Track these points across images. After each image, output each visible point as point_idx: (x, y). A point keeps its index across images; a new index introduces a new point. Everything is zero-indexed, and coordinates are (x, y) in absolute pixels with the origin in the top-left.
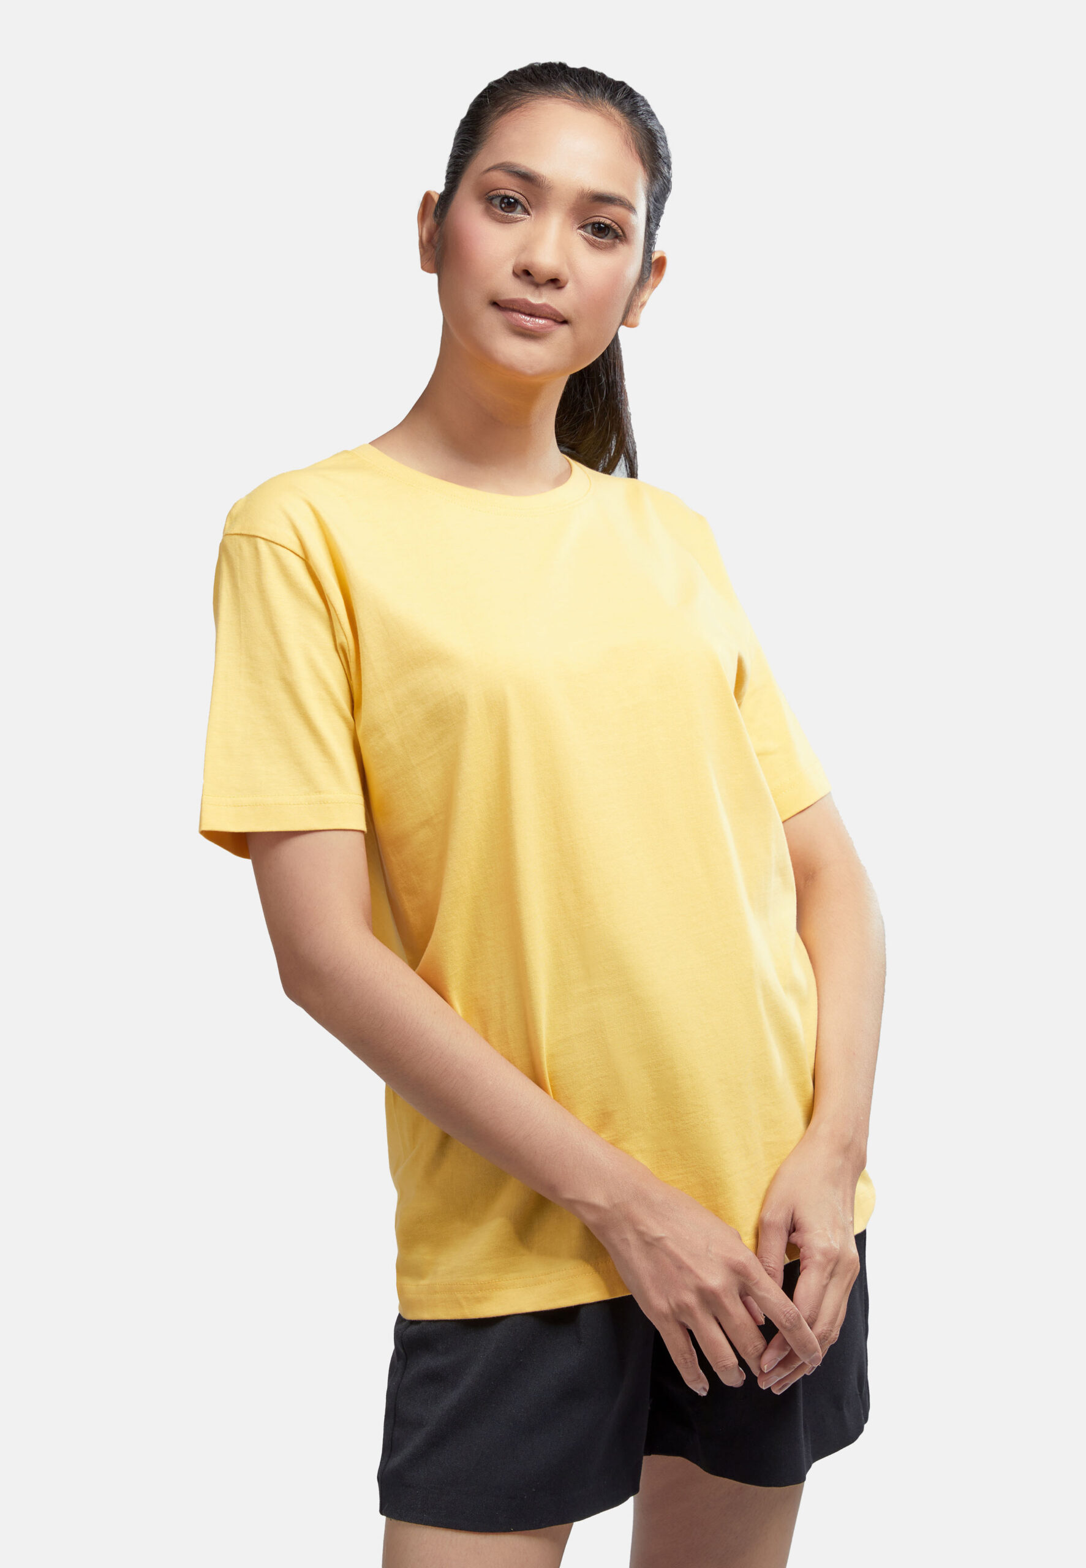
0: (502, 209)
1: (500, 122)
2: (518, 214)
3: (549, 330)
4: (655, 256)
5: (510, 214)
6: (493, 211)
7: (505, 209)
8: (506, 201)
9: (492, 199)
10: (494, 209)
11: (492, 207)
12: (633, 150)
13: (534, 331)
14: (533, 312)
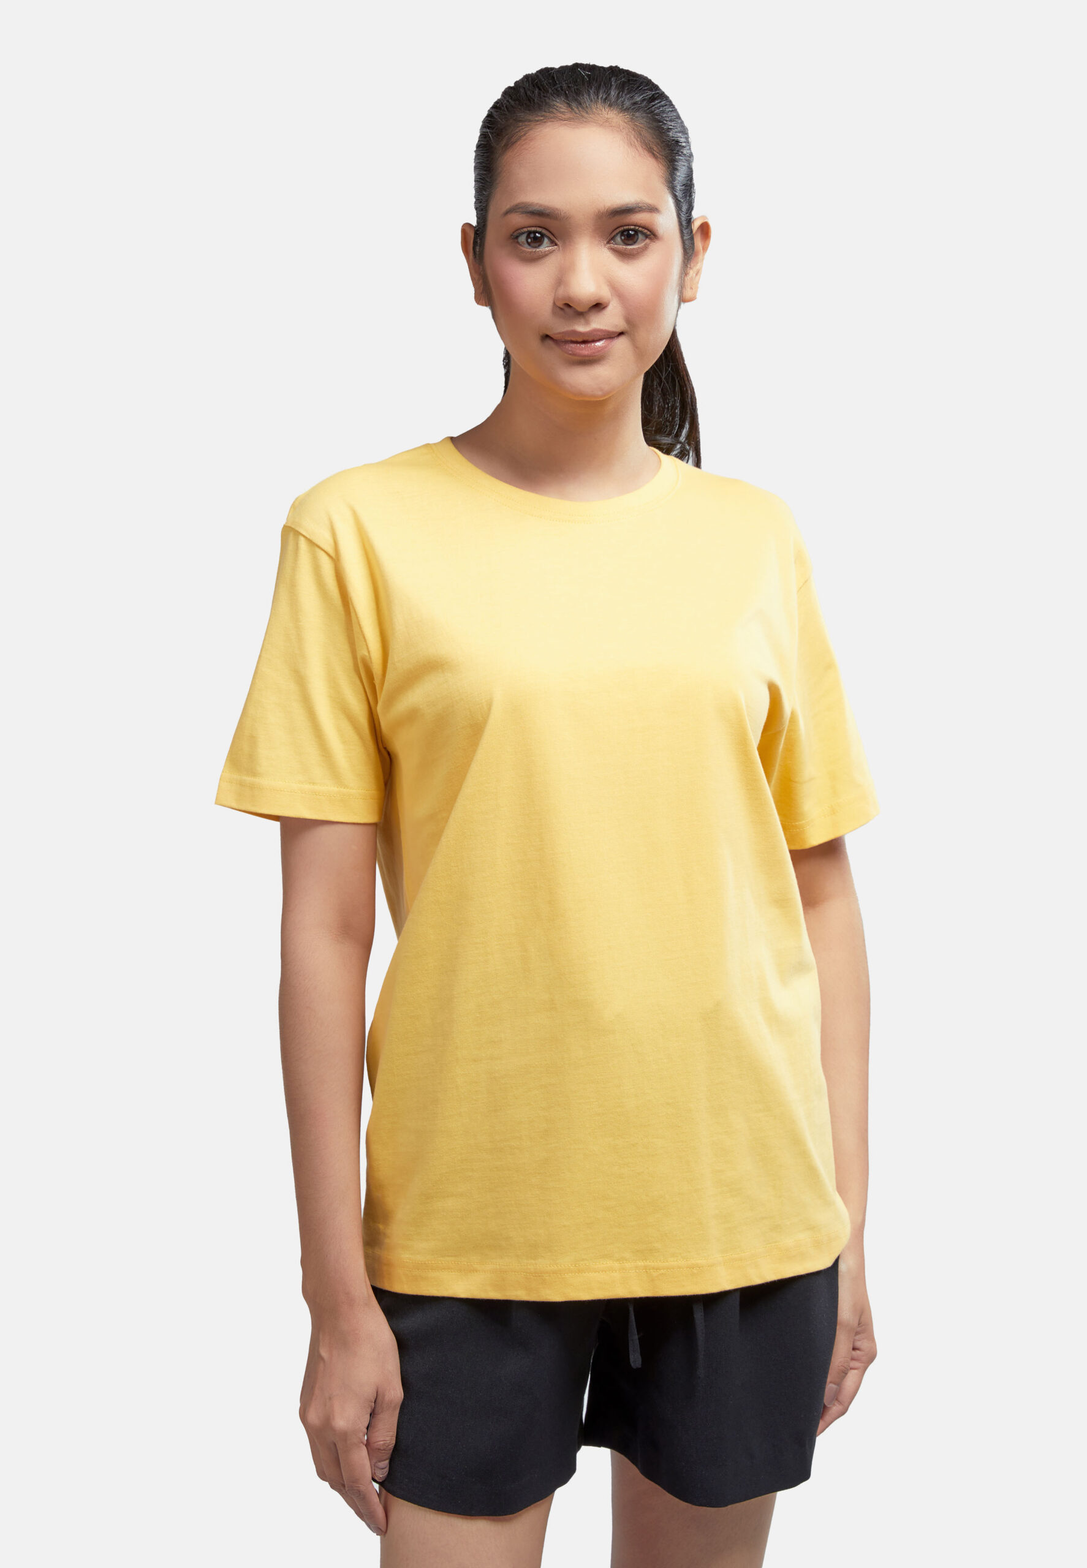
0: (529, 244)
1: (506, 158)
2: (545, 247)
3: (606, 350)
4: (696, 225)
5: (538, 250)
6: (521, 250)
7: (533, 245)
8: (532, 235)
9: (517, 237)
10: (522, 248)
11: (518, 246)
12: (640, 149)
13: (590, 356)
14: (585, 338)
